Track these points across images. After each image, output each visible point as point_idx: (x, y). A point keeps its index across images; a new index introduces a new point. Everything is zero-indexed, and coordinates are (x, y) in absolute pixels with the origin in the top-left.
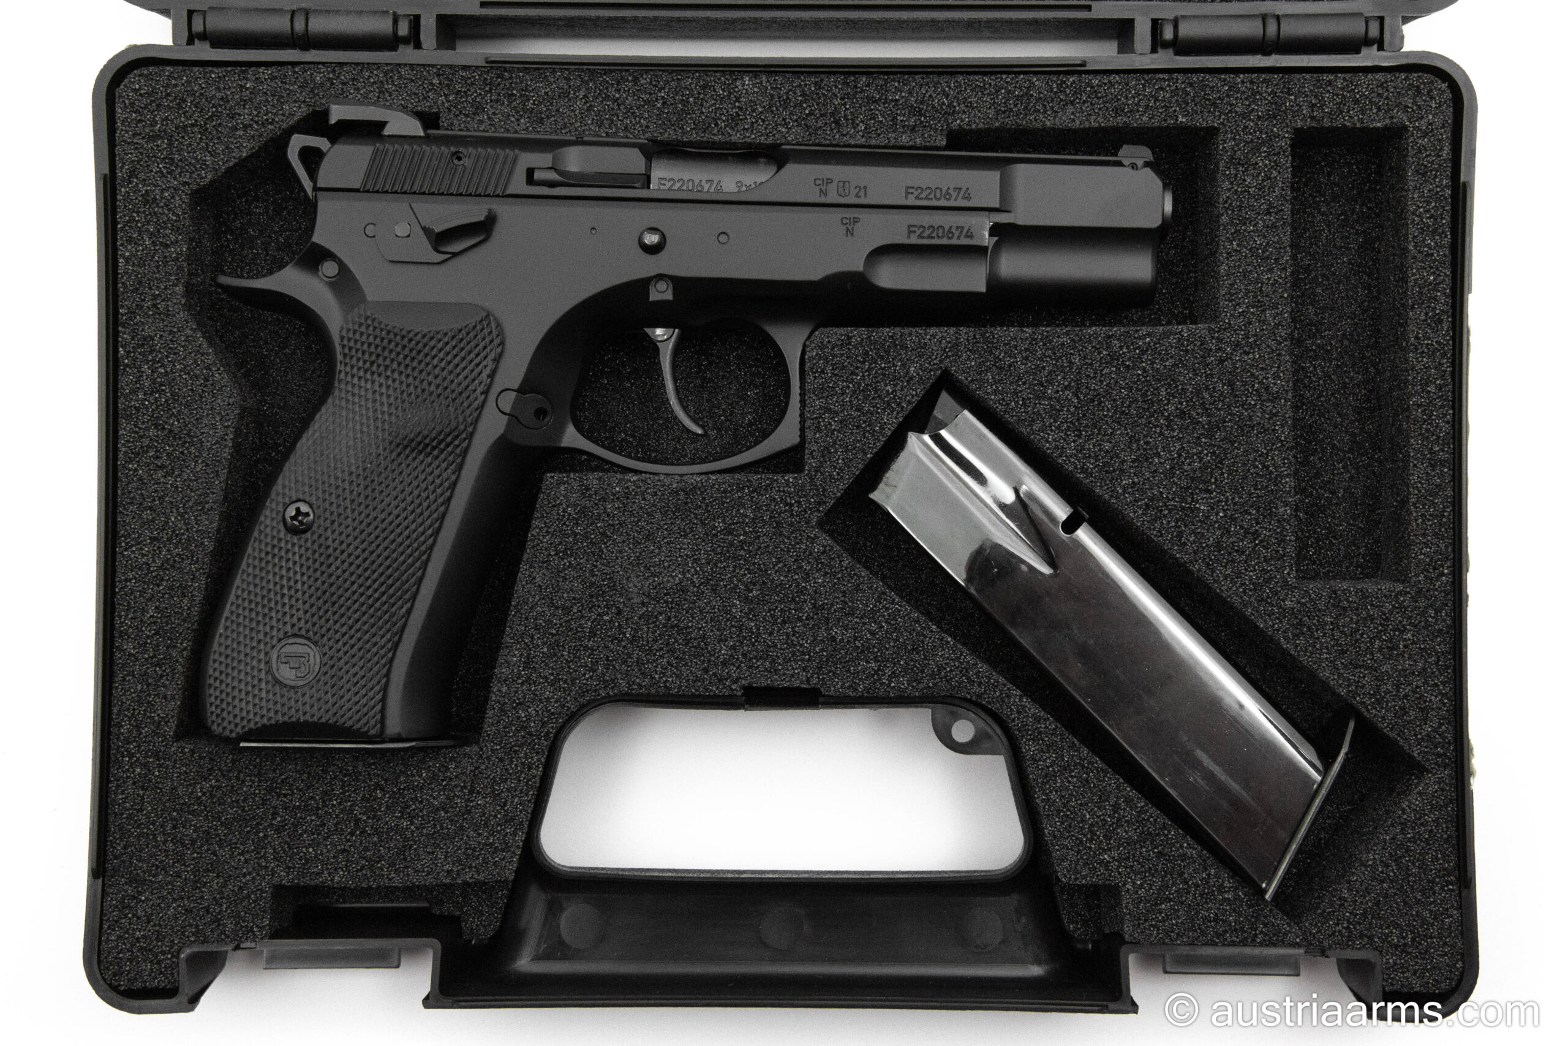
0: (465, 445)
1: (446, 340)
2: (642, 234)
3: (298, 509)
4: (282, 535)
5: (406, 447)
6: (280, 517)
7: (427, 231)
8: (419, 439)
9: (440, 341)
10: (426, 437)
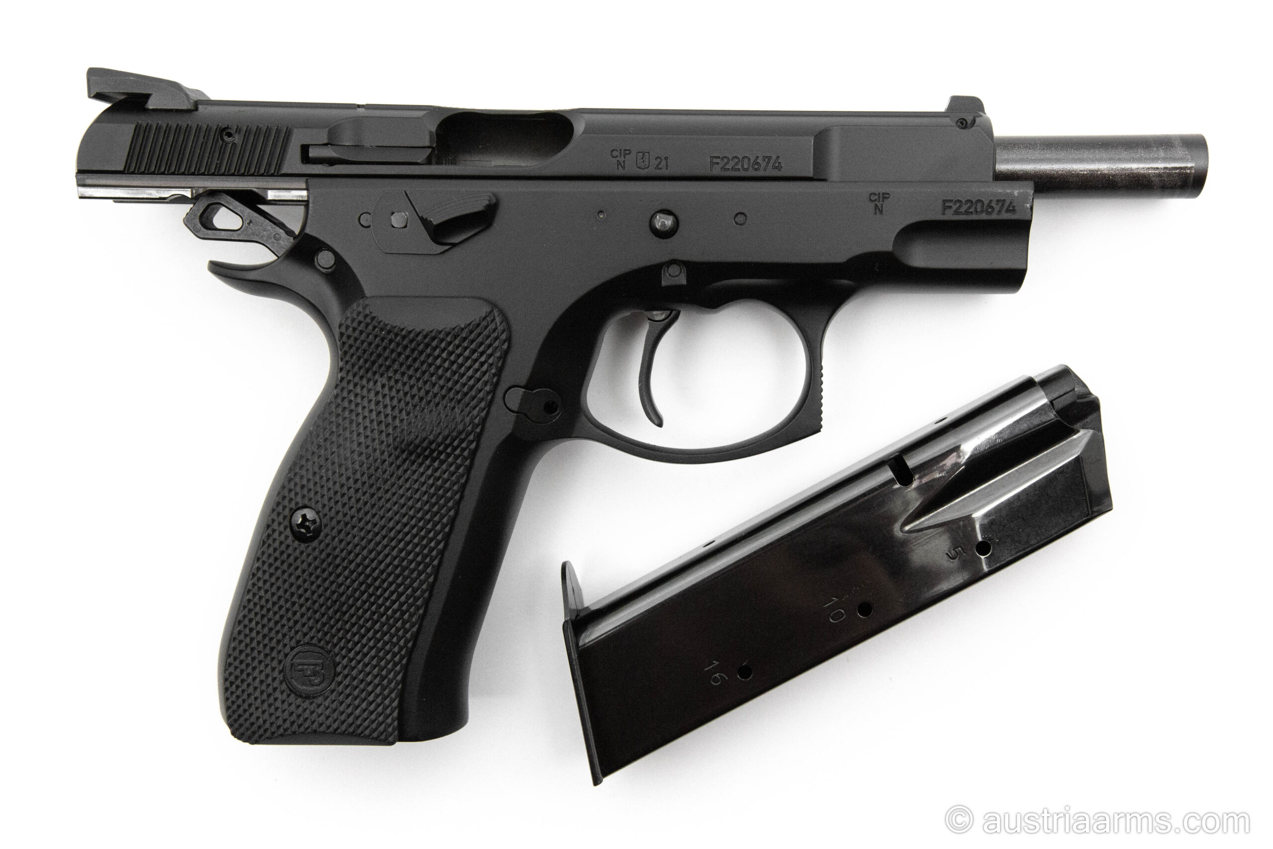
0: (473, 446)
1: (449, 339)
2: (653, 217)
3: (304, 516)
4: (289, 541)
5: (411, 454)
6: (286, 523)
7: (425, 222)
8: (425, 444)
9: (442, 340)
10: (431, 443)
